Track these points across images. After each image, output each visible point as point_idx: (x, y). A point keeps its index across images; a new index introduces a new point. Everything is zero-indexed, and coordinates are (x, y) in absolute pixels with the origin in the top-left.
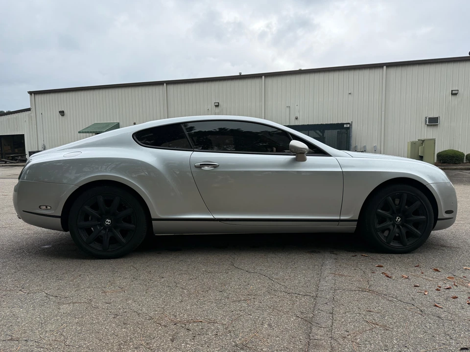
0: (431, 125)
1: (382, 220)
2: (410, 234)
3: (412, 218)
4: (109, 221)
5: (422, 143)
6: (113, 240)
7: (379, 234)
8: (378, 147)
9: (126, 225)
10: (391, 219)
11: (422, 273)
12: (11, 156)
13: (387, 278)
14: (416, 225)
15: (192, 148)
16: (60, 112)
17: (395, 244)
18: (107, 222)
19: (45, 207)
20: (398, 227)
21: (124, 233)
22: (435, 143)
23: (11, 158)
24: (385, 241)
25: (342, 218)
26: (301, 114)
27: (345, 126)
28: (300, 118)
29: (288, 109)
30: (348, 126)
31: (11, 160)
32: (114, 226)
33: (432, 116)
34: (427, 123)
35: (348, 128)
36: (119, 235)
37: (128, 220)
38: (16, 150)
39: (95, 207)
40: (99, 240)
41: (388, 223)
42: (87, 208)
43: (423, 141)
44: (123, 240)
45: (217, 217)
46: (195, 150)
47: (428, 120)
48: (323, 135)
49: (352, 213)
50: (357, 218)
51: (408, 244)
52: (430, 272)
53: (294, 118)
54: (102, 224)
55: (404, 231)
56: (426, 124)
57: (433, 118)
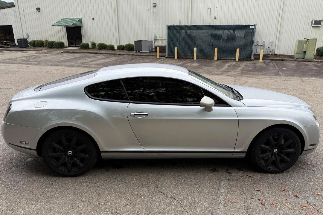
0: (316, 26)
1: (264, 151)
2: (282, 161)
3: (285, 150)
4: (70, 152)
5: (307, 42)
6: (74, 165)
7: (261, 161)
8: (274, 43)
9: (82, 155)
10: (270, 151)
11: (286, 199)
12: (5, 42)
13: (261, 205)
14: (288, 155)
15: (128, 100)
16: (37, 9)
17: (271, 167)
18: (69, 152)
19: (24, 142)
20: (275, 155)
21: (82, 160)
22: (316, 42)
23: (4, 44)
24: (264, 165)
25: (235, 150)
26: (219, 14)
27: (251, 27)
28: (218, 18)
29: (209, 10)
30: (253, 27)
31: (4, 45)
32: (74, 155)
33: (317, 19)
34: (313, 25)
35: (253, 29)
36: (78, 162)
37: (84, 151)
38: (8, 37)
39: (60, 143)
40: (65, 164)
41: (268, 153)
42: (54, 144)
43: (308, 40)
44: (81, 165)
45: (147, 150)
46: (131, 102)
47: (313, 22)
48: (234, 32)
49: (243, 147)
50: (246, 150)
51: (280, 167)
52: (292, 198)
53: (214, 18)
54: (66, 154)
55: (278, 158)
56: (311, 25)
57: (318, 21)
